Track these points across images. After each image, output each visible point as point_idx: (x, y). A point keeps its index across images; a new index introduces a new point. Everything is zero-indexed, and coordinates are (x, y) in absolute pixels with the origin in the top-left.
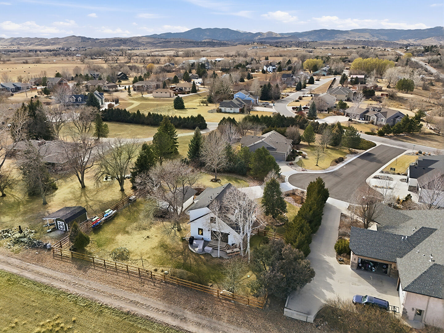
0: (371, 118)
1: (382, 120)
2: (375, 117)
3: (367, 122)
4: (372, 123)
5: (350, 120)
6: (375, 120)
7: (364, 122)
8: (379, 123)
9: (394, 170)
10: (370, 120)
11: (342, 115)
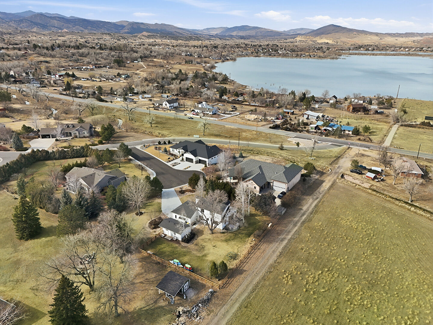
0: (72, 134)
1: (84, 133)
2: (77, 133)
3: (71, 137)
4: (76, 137)
5: (57, 140)
6: (77, 134)
7: (69, 138)
8: (82, 136)
9: (170, 158)
10: (71, 135)
11: (35, 138)
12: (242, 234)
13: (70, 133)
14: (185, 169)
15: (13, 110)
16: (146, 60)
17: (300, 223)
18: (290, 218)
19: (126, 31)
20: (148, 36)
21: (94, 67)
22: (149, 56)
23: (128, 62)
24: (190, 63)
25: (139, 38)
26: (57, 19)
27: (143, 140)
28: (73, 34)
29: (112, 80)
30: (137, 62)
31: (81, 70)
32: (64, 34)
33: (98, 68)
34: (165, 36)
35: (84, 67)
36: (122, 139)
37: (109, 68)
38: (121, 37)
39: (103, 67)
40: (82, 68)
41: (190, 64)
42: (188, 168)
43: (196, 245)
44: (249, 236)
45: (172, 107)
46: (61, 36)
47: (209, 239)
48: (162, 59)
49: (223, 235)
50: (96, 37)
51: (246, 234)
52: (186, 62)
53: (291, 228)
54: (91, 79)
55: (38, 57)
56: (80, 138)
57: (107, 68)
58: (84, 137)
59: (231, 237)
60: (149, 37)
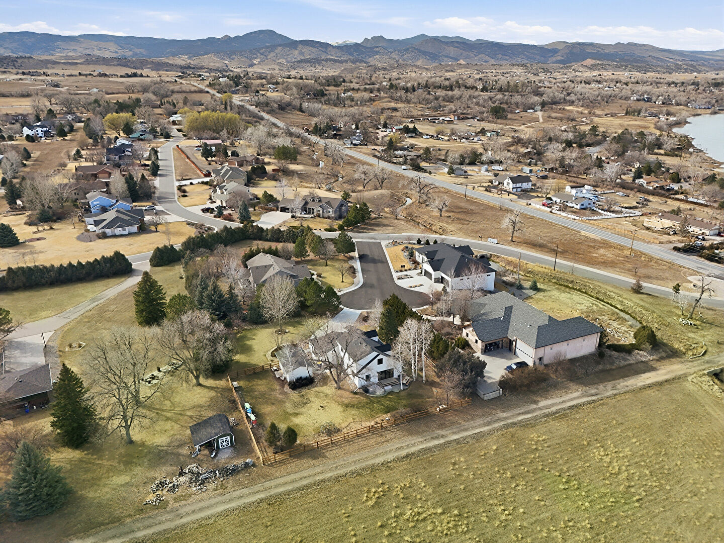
0: (315, 211)
1: (329, 212)
2: (321, 210)
3: (312, 216)
4: (319, 216)
5: (293, 217)
6: (321, 212)
7: (310, 216)
8: (326, 215)
9: (404, 266)
10: (313, 213)
11: (273, 210)
12: (382, 405)
13: (313, 209)
14: (411, 287)
15: (289, 172)
16: (552, 108)
17: (502, 423)
18: (494, 409)
19: (559, 58)
20: (593, 65)
21: (456, 118)
22: (562, 101)
23: (517, 111)
24: (636, 114)
25: (573, 70)
26: (456, 44)
27: (403, 234)
28: (467, 68)
29: (467, 139)
30: (532, 111)
31: (434, 122)
32: (456, 68)
33: (463, 119)
34: (625, 66)
35: (441, 118)
36: (375, 228)
37: (478, 120)
38: (543, 69)
39: (471, 118)
40: (439, 119)
41: (634, 115)
42: (416, 286)
43: (302, 396)
44: (386, 413)
45: (519, 190)
46: (449, 71)
47: (326, 395)
48: (582, 106)
49: (351, 395)
50: (501, 71)
51: (387, 407)
52: (627, 113)
53: (476, 424)
54: (437, 136)
55: (390, 102)
56: (323, 217)
57: (476, 120)
58: (329, 218)
59: (359, 403)
60: (592, 68)
